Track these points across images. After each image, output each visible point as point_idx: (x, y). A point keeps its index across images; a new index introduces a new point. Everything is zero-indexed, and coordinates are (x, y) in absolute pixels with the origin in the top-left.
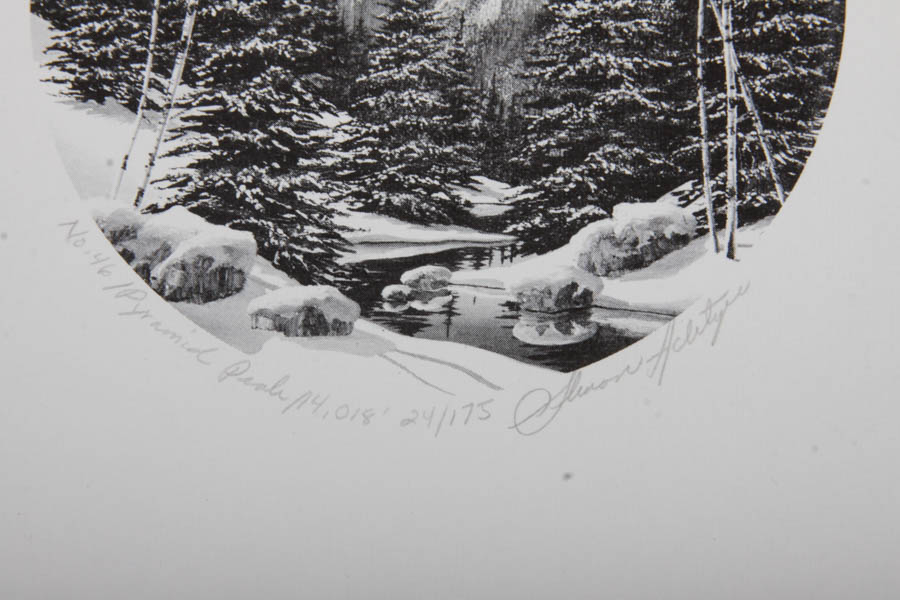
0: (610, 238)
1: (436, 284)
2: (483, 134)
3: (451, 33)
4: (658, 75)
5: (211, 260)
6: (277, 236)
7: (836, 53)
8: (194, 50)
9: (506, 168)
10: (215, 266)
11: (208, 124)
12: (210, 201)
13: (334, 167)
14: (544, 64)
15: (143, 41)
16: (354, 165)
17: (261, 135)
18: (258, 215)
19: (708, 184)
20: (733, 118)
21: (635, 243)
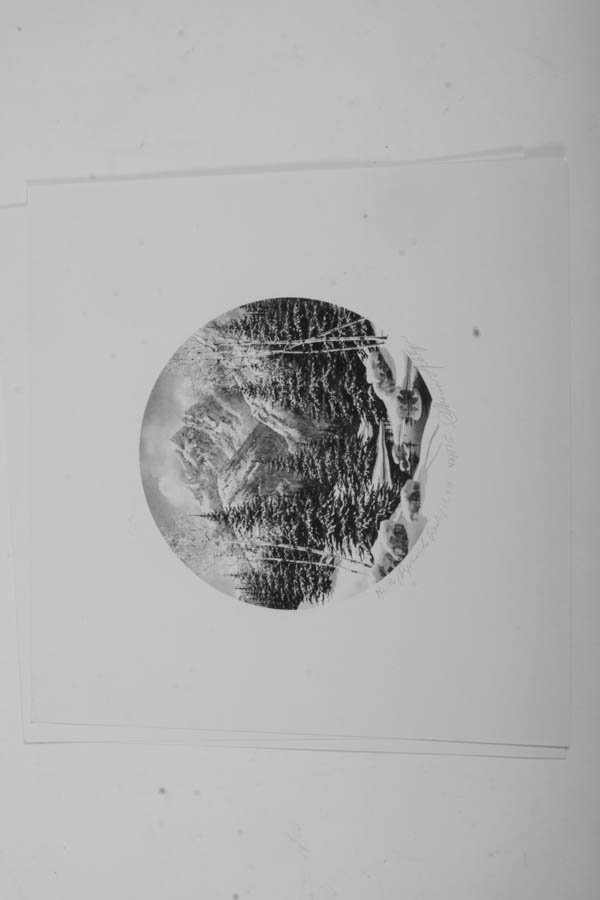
0: (380, 384)
1: (399, 450)
2: (342, 434)
3: (303, 448)
4: (317, 368)
5: (392, 538)
6: (382, 512)
7: (308, 300)
8: (311, 546)
9: (354, 424)
10: (393, 536)
11: (339, 540)
12: (368, 539)
13: (355, 491)
14: (314, 411)
15: (308, 566)
16: (354, 483)
17: (343, 519)
18: (374, 520)
19: (358, 347)
20: (333, 339)
21: (381, 374)
